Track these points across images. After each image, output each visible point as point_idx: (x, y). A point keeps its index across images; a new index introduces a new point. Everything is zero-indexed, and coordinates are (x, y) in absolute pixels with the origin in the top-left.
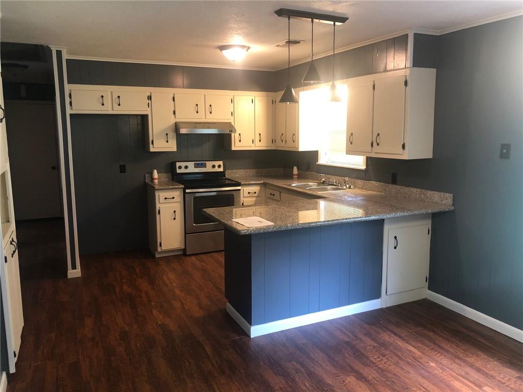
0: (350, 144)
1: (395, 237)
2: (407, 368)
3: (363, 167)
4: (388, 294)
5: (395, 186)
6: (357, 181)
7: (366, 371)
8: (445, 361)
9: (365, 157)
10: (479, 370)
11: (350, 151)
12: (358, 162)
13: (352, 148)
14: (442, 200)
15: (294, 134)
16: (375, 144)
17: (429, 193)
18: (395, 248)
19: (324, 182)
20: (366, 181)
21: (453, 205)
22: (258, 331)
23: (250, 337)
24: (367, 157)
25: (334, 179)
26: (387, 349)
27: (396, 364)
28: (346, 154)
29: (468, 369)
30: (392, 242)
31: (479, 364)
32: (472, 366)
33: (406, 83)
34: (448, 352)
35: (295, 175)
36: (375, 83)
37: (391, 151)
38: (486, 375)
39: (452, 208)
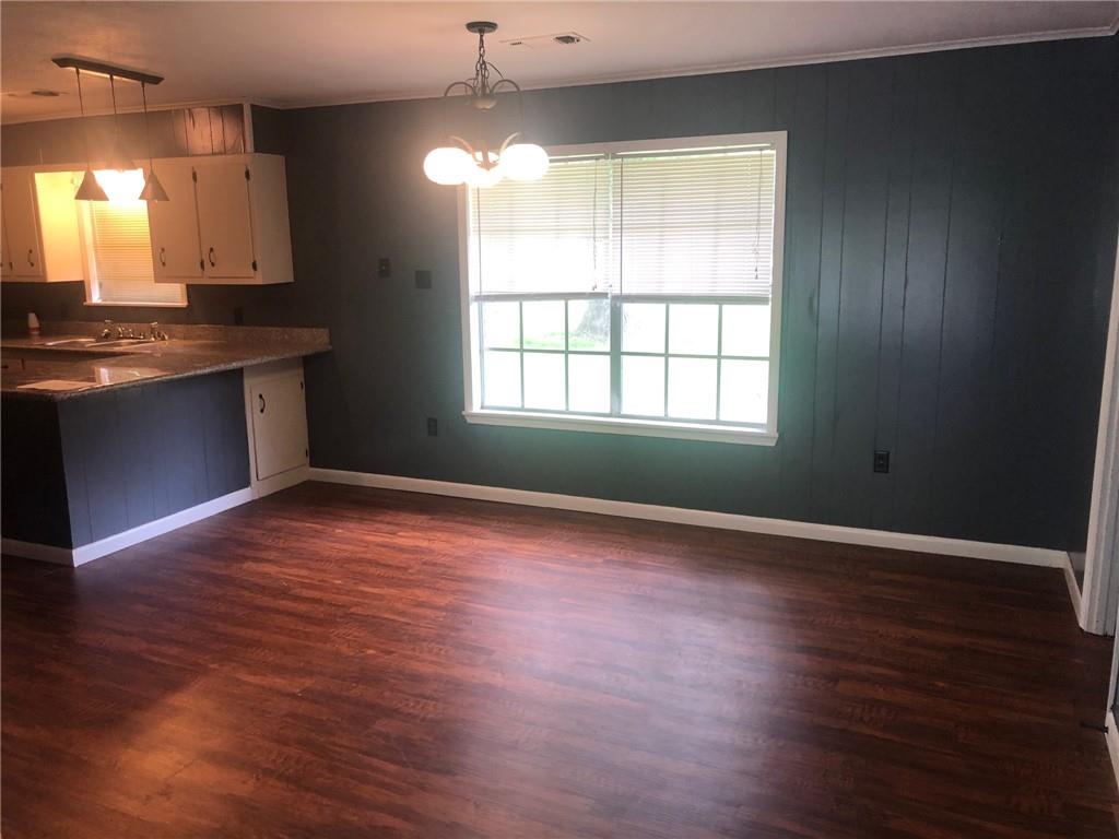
0: (162, 266)
1: (261, 396)
2: (312, 540)
3: (183, 303)
4: (260, 478)
5: (241, 328)
6: (173, 327)
7: (264, 555)
8: (352, 526)
9: (184, 286)
10: (388, 523)
11: (160, 277)
12: (173, 295)
13: (163, 273)
14: (314, 339)
15: (31, 251)
16: (207, 265)
17: (297, 331)
18: (262, 411)
19: (107, 336)
20: (190, 326)
21: (331, 343)
22: (82, 555)
23: (73, 566)
24: (187, 285)
25: (130, 328)
26: (280, 532)
27: (298, 540)
28: (156, 281)
29: (378, 525)
30: (257, 404)
31: (388, 519)
32: (381, 522)
33: (247, 175)
34: (353, 518)
35: (34, 329)
36: (196, 170)
37: (235, 272)
38: (398, 525)
39: (330, 347)
